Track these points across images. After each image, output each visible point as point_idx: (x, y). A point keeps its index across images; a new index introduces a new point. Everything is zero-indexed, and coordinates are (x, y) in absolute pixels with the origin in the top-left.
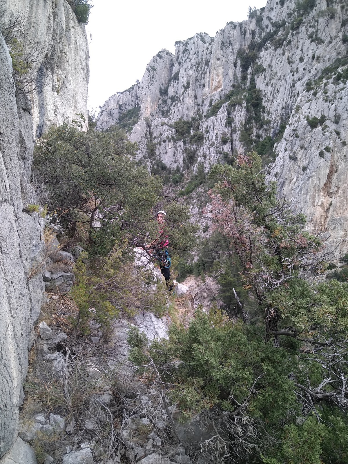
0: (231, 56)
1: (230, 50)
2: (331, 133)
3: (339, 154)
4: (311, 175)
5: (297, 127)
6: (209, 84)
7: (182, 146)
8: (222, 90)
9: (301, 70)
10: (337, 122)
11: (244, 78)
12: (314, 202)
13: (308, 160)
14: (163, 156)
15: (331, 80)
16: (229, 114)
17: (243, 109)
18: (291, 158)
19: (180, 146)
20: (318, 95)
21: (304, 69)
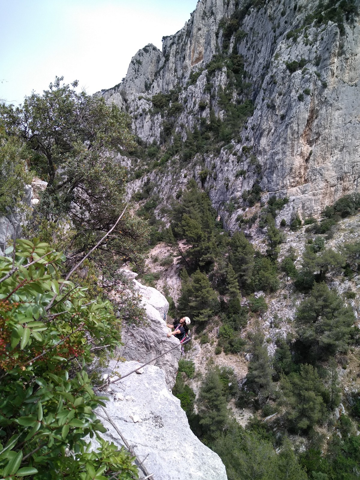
0: (213, 25)
1: (212, 19)
2: (311, 75)
3: (319, 98)
4: (289, 121)
5: (276, 72)
6: (190, 55)
7: (160, 118)
8: (203, 62)
9: (282, 24)
10: (317, 64)
11: (226, 47)
12: (293, 151)
13: (287, 107)
14: (139, 131)
15: (313, 24)
16: (208, 80)
17: (223, 73)
18: (268, 107)
19: (158, 119)
20: (299, 40)
21: (286, 22)
